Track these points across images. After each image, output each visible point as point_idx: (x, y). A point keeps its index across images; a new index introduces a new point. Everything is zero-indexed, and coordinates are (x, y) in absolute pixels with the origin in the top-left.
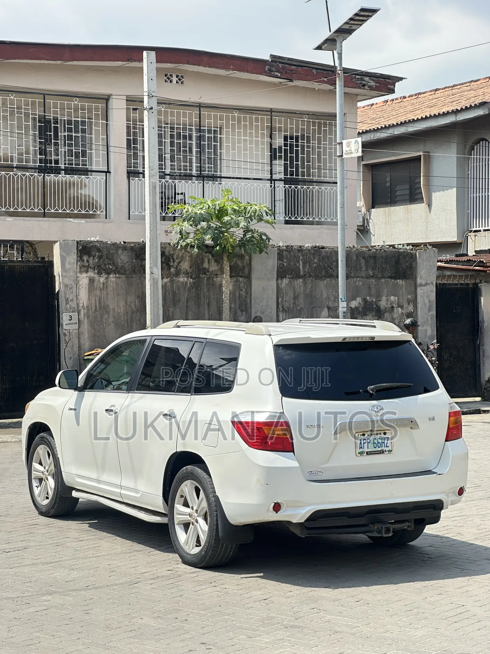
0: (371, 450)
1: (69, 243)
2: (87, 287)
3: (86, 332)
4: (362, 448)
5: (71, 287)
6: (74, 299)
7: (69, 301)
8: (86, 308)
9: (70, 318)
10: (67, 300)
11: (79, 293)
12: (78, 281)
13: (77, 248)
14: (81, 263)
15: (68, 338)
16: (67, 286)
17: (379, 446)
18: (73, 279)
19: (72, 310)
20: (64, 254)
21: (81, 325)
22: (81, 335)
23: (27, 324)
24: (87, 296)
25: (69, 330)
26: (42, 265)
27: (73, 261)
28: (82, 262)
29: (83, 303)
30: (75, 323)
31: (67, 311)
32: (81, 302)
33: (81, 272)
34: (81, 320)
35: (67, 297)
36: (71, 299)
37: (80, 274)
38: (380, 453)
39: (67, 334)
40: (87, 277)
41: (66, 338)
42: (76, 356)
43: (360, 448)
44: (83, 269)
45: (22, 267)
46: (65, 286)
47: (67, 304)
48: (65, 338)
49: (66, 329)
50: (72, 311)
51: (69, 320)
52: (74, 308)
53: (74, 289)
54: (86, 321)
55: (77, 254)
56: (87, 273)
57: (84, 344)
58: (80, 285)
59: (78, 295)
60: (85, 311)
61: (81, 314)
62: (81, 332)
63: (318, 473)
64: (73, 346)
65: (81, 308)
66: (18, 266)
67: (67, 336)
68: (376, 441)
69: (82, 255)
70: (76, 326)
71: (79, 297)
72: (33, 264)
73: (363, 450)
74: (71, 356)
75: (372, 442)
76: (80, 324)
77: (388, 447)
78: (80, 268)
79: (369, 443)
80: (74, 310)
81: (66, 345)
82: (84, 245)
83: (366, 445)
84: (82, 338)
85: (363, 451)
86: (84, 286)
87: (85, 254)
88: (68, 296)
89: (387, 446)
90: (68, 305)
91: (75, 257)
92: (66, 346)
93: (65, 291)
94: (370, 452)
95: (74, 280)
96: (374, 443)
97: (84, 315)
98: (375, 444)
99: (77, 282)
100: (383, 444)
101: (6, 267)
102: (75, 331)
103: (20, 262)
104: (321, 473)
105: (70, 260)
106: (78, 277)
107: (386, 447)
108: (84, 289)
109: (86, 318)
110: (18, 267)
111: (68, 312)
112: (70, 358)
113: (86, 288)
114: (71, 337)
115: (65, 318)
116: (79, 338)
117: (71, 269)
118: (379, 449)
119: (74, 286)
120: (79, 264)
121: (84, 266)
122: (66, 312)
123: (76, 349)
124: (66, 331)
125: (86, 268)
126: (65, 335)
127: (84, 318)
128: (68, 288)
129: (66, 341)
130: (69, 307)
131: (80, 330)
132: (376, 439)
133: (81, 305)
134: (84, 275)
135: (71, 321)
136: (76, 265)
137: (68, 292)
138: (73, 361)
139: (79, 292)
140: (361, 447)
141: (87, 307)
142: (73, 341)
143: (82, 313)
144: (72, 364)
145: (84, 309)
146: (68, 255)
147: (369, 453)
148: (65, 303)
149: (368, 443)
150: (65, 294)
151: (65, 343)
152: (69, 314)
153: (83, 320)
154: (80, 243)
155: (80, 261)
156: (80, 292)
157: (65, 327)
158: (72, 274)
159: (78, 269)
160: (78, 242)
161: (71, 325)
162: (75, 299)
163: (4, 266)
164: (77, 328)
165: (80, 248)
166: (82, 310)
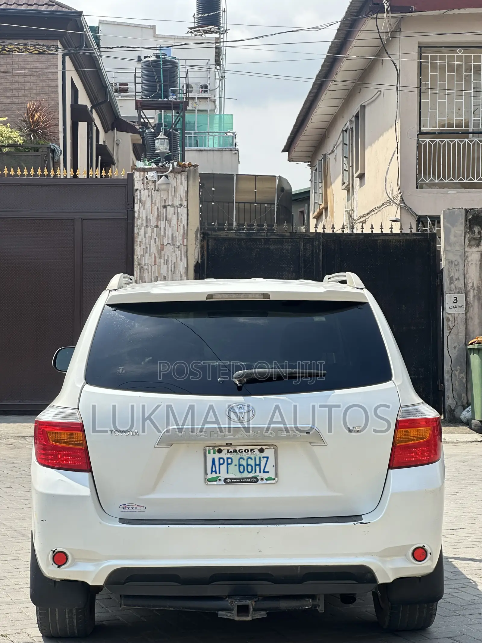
0: (234, 476)
1: (455, 212)
2: (479, 263)
3: (476, 316)
4: (215, 472)
5: (456, 264)
6: (460, 278)
7: (454, 280)
8: (476, 288)
9: (455, 300)
10: (451, 279)
11: (467, 271)
12: (467, 257)
13: (466, 217)
14: (471, 236)
15: (452, 324)
16: (452, 262)
17: (250, 470)
18: (460, 254)
19: (457, 290)
20: (449, 225)
21: (470, 309)
22: (470, 320)
23: (404, 307)
24: (478, 274)
25: (453, 314)
26: (423, 238)
27: (460, 232)
28: (472, 234)
29: (473, 283)
30: (461, 307)
31: (451, 291)
32: (470, 281)
33: (470, 246)
34: (470, 303)
35: (451, 276)
36: (457, 278)
37: (469, 248)
38: (251, 482)
39: (451, 318)
40: (478, 251)
41: (450, 323)
42: (462, 345)
43: (212, 472)
44: (473, 243)
45: (398, 241)
46: (449, 262)
47: (451, 283)
48: (448, 323)
49: (449, 313)
50: (458, 292)
51: (454, 302)
52: (460, 288)
53: (461, 266)
54: (476, 303)
55: (466, 225)
56: (478, 247)
57: (474, 331)
58: (469, 262)
59: (467, 273)
60: (476, 292)
61: (469, 295)
62: (470, 317)
63: (138, 508)
64: (458, 333)
65: (470, 288)
66: (393, 239)
67: (450, 322)
68: (244, 463)
69: (472, 226)
70: (463, 310)
71: (467, 276)
72: (411, 237)
73: (218, 475)
74: (455, 345)
75: (236, 462)
76: (469, 307)
77: (268, 472)
78: (470, 241)
79: (231, 464)
80: (460, 291)
81: (449, 331)
82: (475, 213)
83: (223, 468)
84: (470, 323)
85: (219, 477)
86: (474, 262)
87: (477, 225)
88: (452, 274)
89: (266, 470)
90: (452, 285)
91: (463, 228)
92: (450, 333)
93: (448, 268)
94: (231, 479)
95: (460, 256)
96: (240, 465)
97: (474, 296)
98: (242, 468)
99: (464, 256)
100: (257, 467)
101: (379, 241)
102: (461, 316)
103: (395, 235)
104: (143, 509)
105: (457, 231)
106: (467, 252)
107: (264, 472)
108: (474, 266)
109: (476, 301)
110: (394, 241)
111: (452, 293)
112: (455, 348)
113: (476, 265)
114: (456, 323)
115: (448, 299)
116: (466, 324)
117: (457, 243)
118: (250, 475)
119: (461, 262)
120: (468, 236)
121: (475, 239)
122: (450, 293)
123: (462, 336)
124: (450, 316)
125: (477, 242)
126: (448, 320)
127: (474, 301)
128: (453, 265)
129: (450, 327)
130: (454, 288)
131: (468, 315)
132: (244, 459)
133: (470, 285)
134: (475, 249)
135: (456, 304)
136: (463, 238)
137: (453, 269)
138: (458, 351)
139: (467, 269)
140: (214, 469)
141: (478, 287)
142: (458, 327)
143: (471, 294)
144: (456, 354)
145: (474, 289)
146: (453, 225)
147: (228, 481)
148: (448, 282)
149: (228, 464)
150: (449, 271)
151: (449, 330)
152: (454, 296)
153: (472, 302)
154: (470, 212)
155: (469, 233)
156: (469, 270)
157: (448, 310)
158: (457, 248)
159: (467, 242)
160: (467, 211)
161: (456, 309)
162: (462, 278)
163: (377, 240)
164: (465, 312)
165: (470, 217)
166: (472, 290)
